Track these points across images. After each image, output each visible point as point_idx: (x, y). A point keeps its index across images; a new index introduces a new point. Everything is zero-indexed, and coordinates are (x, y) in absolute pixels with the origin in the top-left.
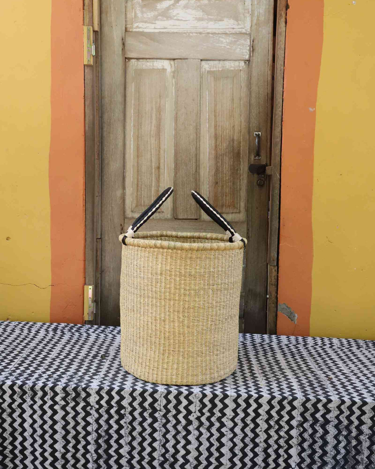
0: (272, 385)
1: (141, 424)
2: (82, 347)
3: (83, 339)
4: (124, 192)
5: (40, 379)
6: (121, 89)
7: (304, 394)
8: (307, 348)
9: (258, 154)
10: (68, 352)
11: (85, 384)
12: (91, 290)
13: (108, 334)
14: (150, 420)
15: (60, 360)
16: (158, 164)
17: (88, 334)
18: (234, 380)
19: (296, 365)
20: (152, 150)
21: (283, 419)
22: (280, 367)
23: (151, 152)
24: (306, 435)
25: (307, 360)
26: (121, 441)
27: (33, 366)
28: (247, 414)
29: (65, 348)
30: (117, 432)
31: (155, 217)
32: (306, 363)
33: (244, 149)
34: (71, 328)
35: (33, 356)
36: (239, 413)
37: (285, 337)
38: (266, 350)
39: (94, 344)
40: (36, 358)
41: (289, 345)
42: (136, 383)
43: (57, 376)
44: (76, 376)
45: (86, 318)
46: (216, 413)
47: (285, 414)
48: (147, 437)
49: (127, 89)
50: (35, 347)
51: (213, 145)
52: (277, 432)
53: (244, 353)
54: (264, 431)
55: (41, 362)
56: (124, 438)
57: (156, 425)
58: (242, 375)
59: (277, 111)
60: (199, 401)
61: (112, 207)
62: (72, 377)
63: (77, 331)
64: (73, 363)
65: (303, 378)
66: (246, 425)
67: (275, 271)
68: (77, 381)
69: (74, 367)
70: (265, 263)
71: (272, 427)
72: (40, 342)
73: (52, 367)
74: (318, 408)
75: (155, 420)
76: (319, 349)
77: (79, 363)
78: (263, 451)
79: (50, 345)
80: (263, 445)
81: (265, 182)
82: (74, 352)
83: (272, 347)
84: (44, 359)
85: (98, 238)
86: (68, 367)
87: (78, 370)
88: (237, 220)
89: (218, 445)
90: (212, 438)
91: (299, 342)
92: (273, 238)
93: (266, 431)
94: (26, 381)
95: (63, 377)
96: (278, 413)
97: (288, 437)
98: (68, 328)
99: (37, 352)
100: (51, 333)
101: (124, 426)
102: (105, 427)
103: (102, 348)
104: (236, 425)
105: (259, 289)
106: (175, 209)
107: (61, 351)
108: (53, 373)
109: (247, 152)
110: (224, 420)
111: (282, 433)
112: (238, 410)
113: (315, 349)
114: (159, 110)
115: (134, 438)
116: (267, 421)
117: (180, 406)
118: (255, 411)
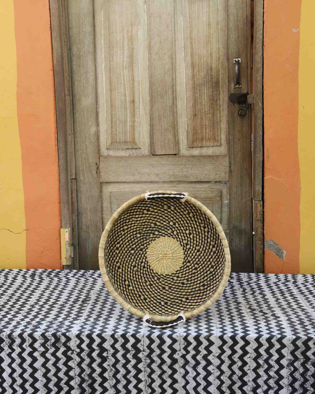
0: (260, 324)
1: (124, 366)
2: (61, 292)
3: (63, 284)
4: (97, 129)
5: (18, 326)
6: (89, 19)
7: (294, 333)
8: (297, 286)
9: (238, 82)
10: (47, 298)
11: (64, 330)
12: (68, 233)
13: (89, 278)
14: (133, 362)
15: (40, 306)
16: (132, 97)
17: (67, 278)
18: (220, 319)
19: (287, 303)
20: (126, 83)
21: (273, 358)
22: (269, 306)
23: (124, 85)
24: (297, 375)
25: (297, 298)
26: (105, 385)
27: (10, 314)
28: (234, 352)
29: (44, 294)
30: (101, 375)
31: (132, 154)
32: (296, 301)
33: (223, 77)
34: (50, 273)
35: (11, 303)
36: (225, 350)
37: (273, 275)
38: (254, 288)
39: (74, 289)
40: (14, 305)
41: (277, 283)
42: (119, 327)
43: (36, 322)
44: (56, 322)
45: (64, 262)
46: (201, 351)
47: (275, 352)
48: (132, 379)
49: (96, 18)
50: (13, 295)
51: (190, 74)
52: (266, 371)
53: (231, 292)
54: (252, 370)
55: (20, 309)
56: (109, 381)
57: (140, 366)
58: (228, 314)
59: (258, 35)
60: (183, 339)
61: (86, 145)
62: (51, 323)
63: (55, 276)
64: (53, 309)
65: (293, 316)
66: (233, 363)
67: (260, 206)
68: (57, 327)
69: (54, 313)
70: (250, 198)
71: (261, 366)
72: (18, 289)
73: (31, 314)
74: (309, 346)
75: (139, 361)
76: (310, 286)
77: (59, 308)
78: (252, 391)
79: (28, 292)
80: (251, 385)
81: (247, 112)
82: (54, 297)
83: (260, 285)
84: (22, 306)
85: (73, 179)
86: (48, 313)
87: (58, 316)
88: (218, 153)
89: (205, 384)
90: (198, 377)
91: (288, 279)
92: (257, 172)
93: (255, 370)
94: (3, 329)
95: (43, 324)
96: (267, 351)
97: (278, 377)
98: (46, 273)
99: (15, 300)
100: (29, 280)
101: (107, 368)
102: (88, 371)
103: (83, 292)
104: (223, 362)
105: (244, 226)
106: (152, 144)
107: (40, 297)
108: (32, 320)
109: (227, 81)
110: (210, 358)
111: (272, 373)
112: (225, 348)
113: (305, 286)
114: (131, 40)
115: (118, 381)
116: (255, 359)
117: (164, 345)
118: (243, 348)
